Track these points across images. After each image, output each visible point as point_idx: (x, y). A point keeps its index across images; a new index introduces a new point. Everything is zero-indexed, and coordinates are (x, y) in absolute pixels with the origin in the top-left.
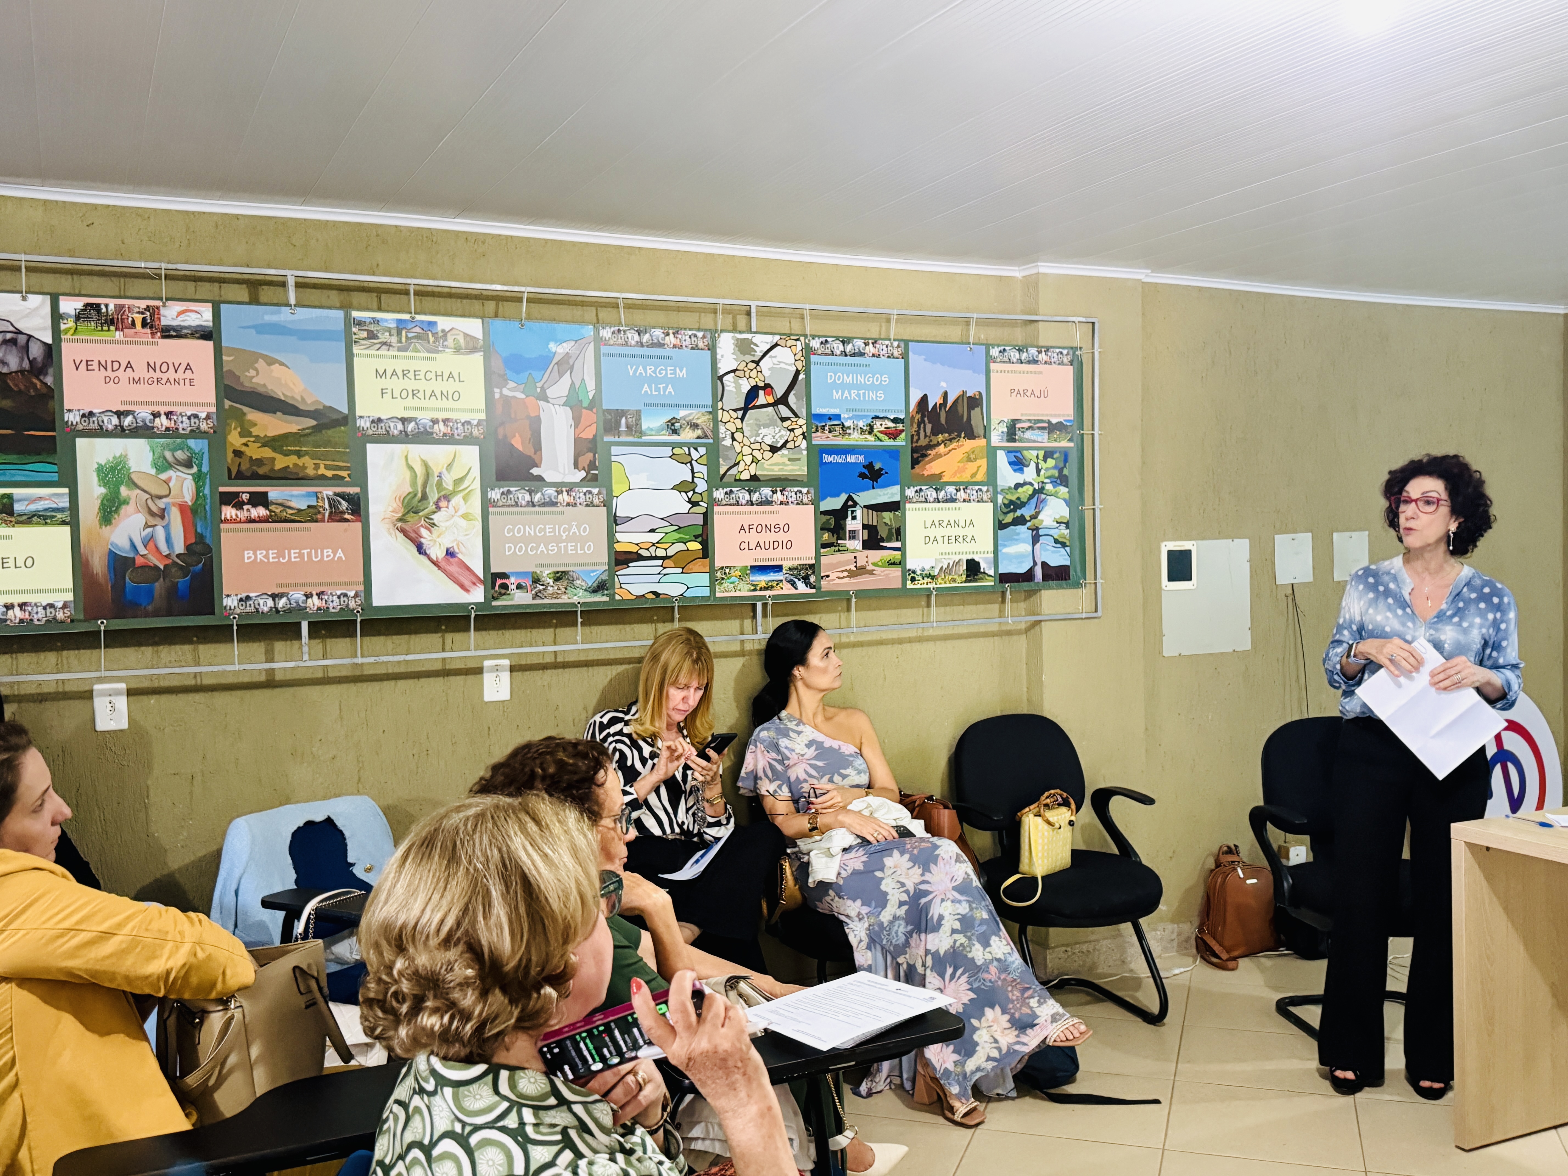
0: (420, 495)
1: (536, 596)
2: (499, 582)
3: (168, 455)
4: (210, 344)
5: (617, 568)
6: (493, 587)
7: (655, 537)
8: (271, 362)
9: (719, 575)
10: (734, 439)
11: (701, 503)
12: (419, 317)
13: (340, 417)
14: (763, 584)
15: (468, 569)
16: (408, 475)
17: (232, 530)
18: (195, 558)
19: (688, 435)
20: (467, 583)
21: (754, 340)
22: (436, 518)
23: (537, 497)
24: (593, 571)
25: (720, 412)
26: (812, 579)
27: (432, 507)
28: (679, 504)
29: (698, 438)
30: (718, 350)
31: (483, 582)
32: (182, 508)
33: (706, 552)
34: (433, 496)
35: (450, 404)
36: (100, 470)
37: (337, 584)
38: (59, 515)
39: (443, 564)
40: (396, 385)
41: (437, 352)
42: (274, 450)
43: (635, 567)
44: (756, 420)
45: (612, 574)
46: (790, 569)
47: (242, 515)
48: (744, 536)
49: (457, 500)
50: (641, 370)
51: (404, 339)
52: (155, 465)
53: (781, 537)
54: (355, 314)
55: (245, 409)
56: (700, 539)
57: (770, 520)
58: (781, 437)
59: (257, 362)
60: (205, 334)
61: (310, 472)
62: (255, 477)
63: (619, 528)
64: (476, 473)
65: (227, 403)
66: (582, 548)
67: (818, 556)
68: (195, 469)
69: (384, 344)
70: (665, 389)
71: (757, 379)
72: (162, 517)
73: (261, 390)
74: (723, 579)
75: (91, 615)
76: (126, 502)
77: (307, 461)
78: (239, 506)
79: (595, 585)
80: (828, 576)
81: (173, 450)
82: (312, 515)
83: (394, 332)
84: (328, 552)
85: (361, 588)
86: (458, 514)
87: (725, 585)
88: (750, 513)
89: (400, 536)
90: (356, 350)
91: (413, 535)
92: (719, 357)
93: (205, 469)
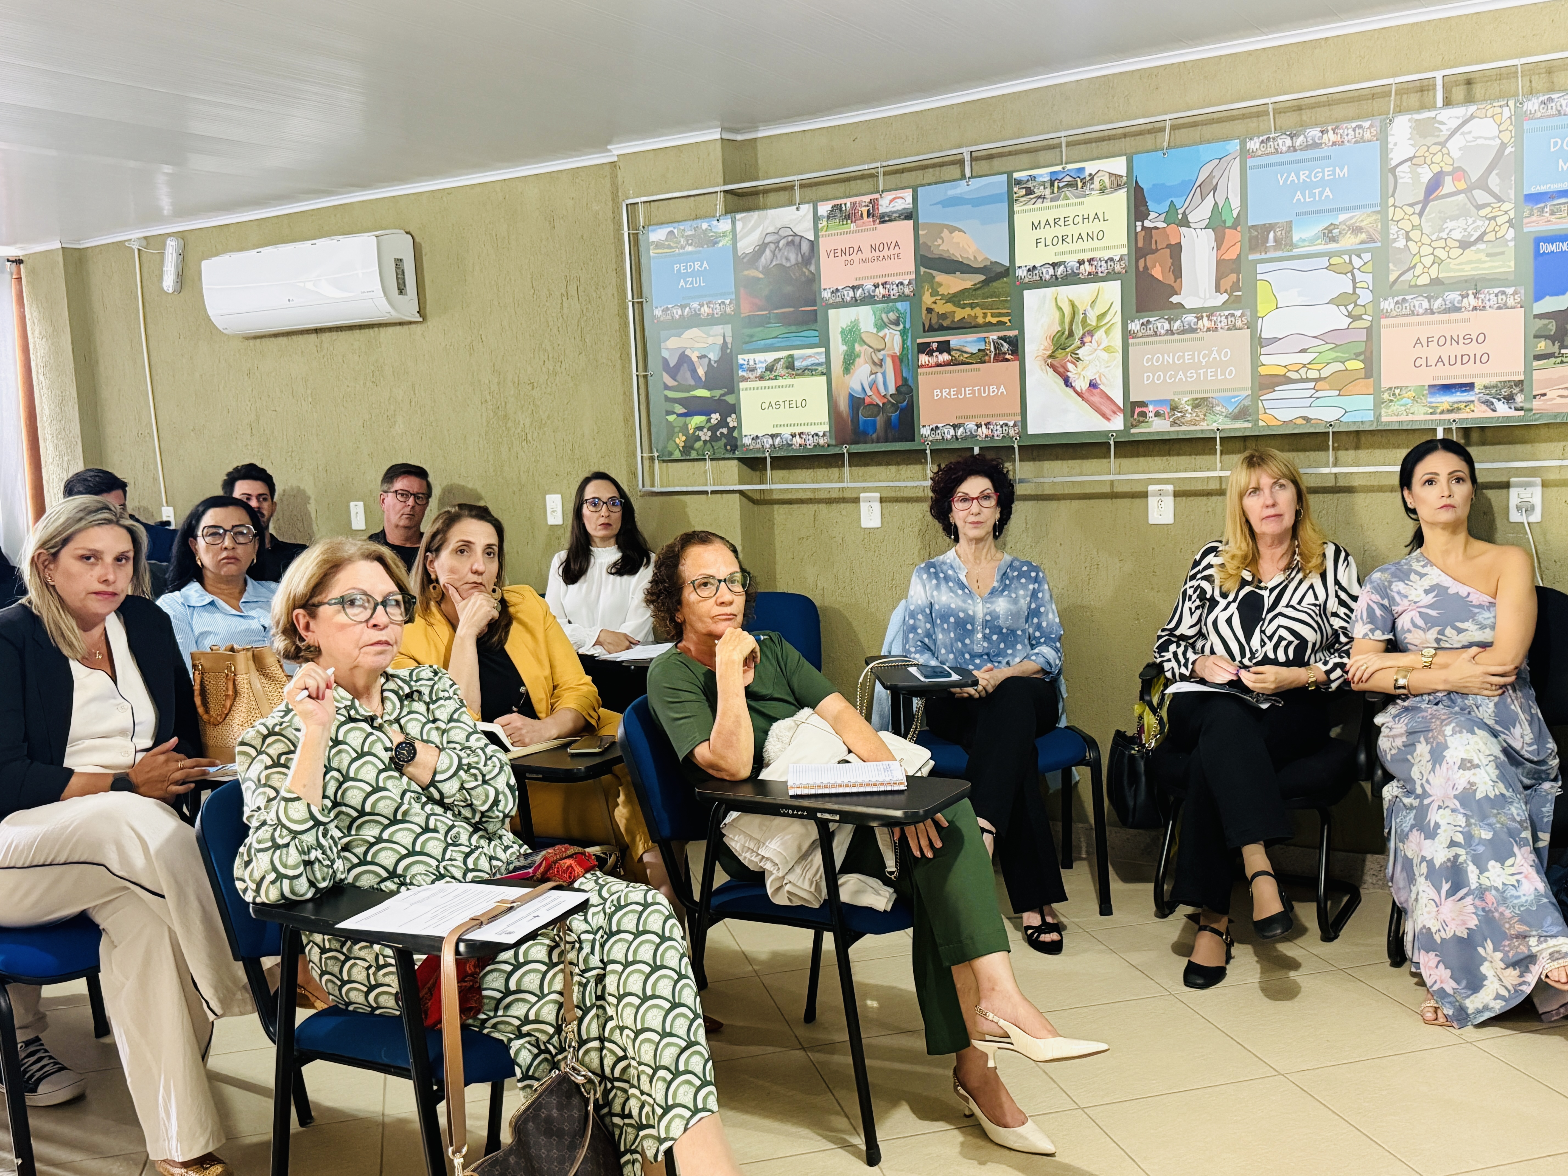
0: (1067, 333)
1: (1174, 423)
2: (1138, 410)
3: (884, 316)
4: (910, 223)
5: (1261, 393)
6: (1132, 416)
7: (1306, 358)
8: (952, 229)
9: (1386, 396)
10: (1408, 239)
11: (1364, 317)
12: (1070, 166)
13: (1002, 269)
14: (1446, 406)
15: (1109, 398)
16: (1057, 315)
17: (926, 374)
18: (901, 397)
19: (1349, 241)
20: (1108, 412)
21: (1439, 118)
22: (1080, 352)
23: (1177, 325)
24: (1235, 397)
25: (1391, 210)
26: (1519, 398)
27: (1077, 343)
28: (1338, 319)
29: (1362, 243)
30: (1390, 139)
31: (1123, 411)
32: (893, 357)
33: (1371, 370)
34: (1078, 332)
35: (1096, 243)
36: (842, 332)
37: (1000, 415)
38: (820, 368)
39: (1086, 395)
40: (1048, 233)
41: (1085, 196)
42: (954, 305)
43: (1281, 392)
44: (1440, 212)
45: (1255, 398)
46: (1486, 387)
47: (932, 360)
48: (1419, 351)
49: (1100, 334)
50: (1293, 176)
51: (1056, 190)
52: (876, 325)
53: (1474, 349)
54: (1016, 175)
55: (934, 273)
56: (1362, 357)
57: (1460, 330)
58: (1475, 229)
59: (942, 232)
60: (908, 215)
61: (980, 320)
62: (941, 328)
63: (1263, 351)
64: (1117, 307)
65: (922, 270)
66: (1223, 374)
67: (1529, 370)
68: (901, 326)
69: (1039, 197)
70: (1321, 193)
71: (1442, 164)
72: (881, 366)
73: (945, 255)
74: (1391, 401)
75: (841, 442)
76: (859, 356)
77: (978, 311)
78: (930, 353)
79: (1236, 411)
80: (1544, 395)
81: (887, 313)
82: (981, 357)
83: (1048, 185)
84: (993, 388)
85: (1019, 418)
86: (1102, 347)
87: (1393, 408)
88: (1430, 323)
89: (1051, 371)
90: (1017, 208)
91: (1061, 370)
92: (1390, 146)
93: (908, 326)
